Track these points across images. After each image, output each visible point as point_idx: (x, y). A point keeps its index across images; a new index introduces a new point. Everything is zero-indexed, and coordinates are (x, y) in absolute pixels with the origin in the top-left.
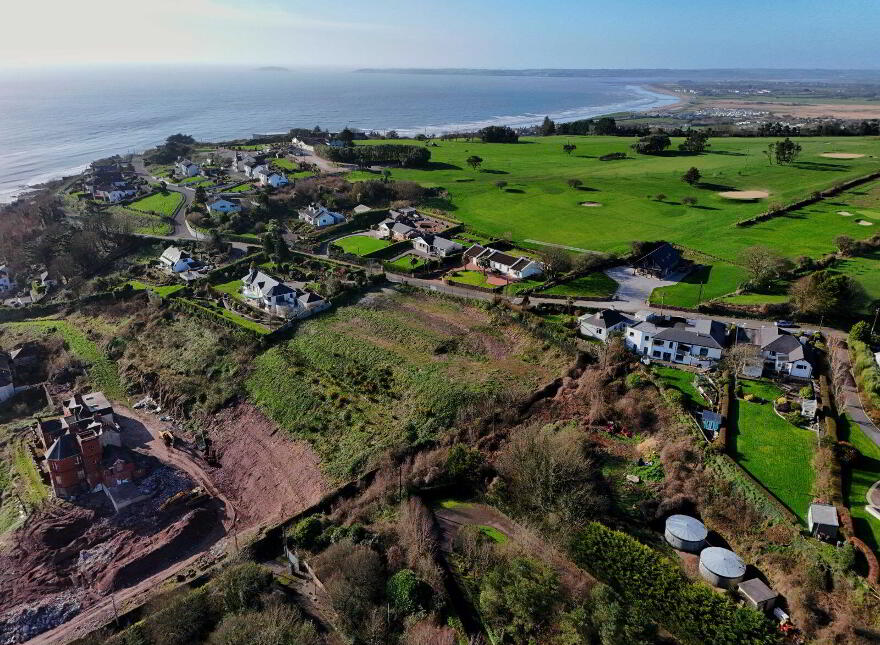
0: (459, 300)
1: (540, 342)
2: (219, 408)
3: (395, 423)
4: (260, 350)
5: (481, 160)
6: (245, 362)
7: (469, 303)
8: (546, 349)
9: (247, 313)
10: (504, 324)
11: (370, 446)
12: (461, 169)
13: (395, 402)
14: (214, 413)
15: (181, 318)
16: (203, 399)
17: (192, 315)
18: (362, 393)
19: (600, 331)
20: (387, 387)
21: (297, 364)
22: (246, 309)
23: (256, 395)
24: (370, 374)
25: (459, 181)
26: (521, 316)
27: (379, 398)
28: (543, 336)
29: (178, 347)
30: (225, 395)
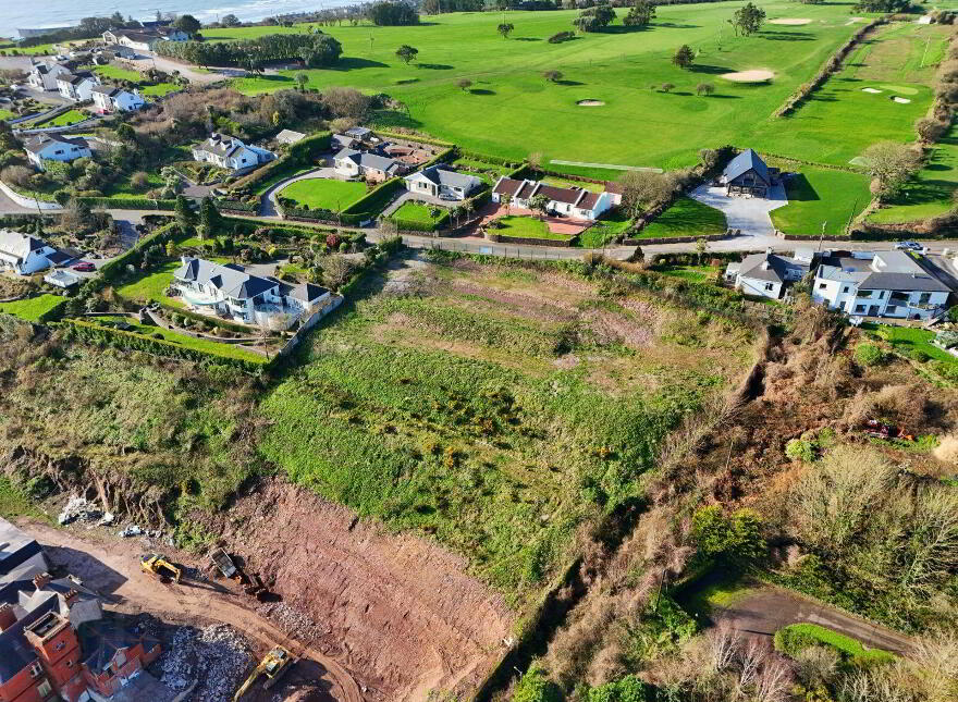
0: (532, 264)
1: (690, 313)
2: (230, 499)
3: (558, 477)
4: (261, 390)
5: (415, 51)
6: (247, 413)
7: (549, 267)
8: (705, 322)
9: (205, 330)
10: (621, 294)
11: (544, 524)
12: (386, 66)
13: (539, 444)
14: (226, 508)
15: (84, 353)
16: (194, 488)
17: (103, 346)
18: (475, 436)
19: (770, 287)
20: (515, 422)
21: (346, 405)
22: (201, 324)
23: (290, 466)
24: (475, 403)
25: (401, 83)
26: (644, 279)
27: (509, 440)
28: (694, 305)
29: (100, 405)
30: (236, 478)
